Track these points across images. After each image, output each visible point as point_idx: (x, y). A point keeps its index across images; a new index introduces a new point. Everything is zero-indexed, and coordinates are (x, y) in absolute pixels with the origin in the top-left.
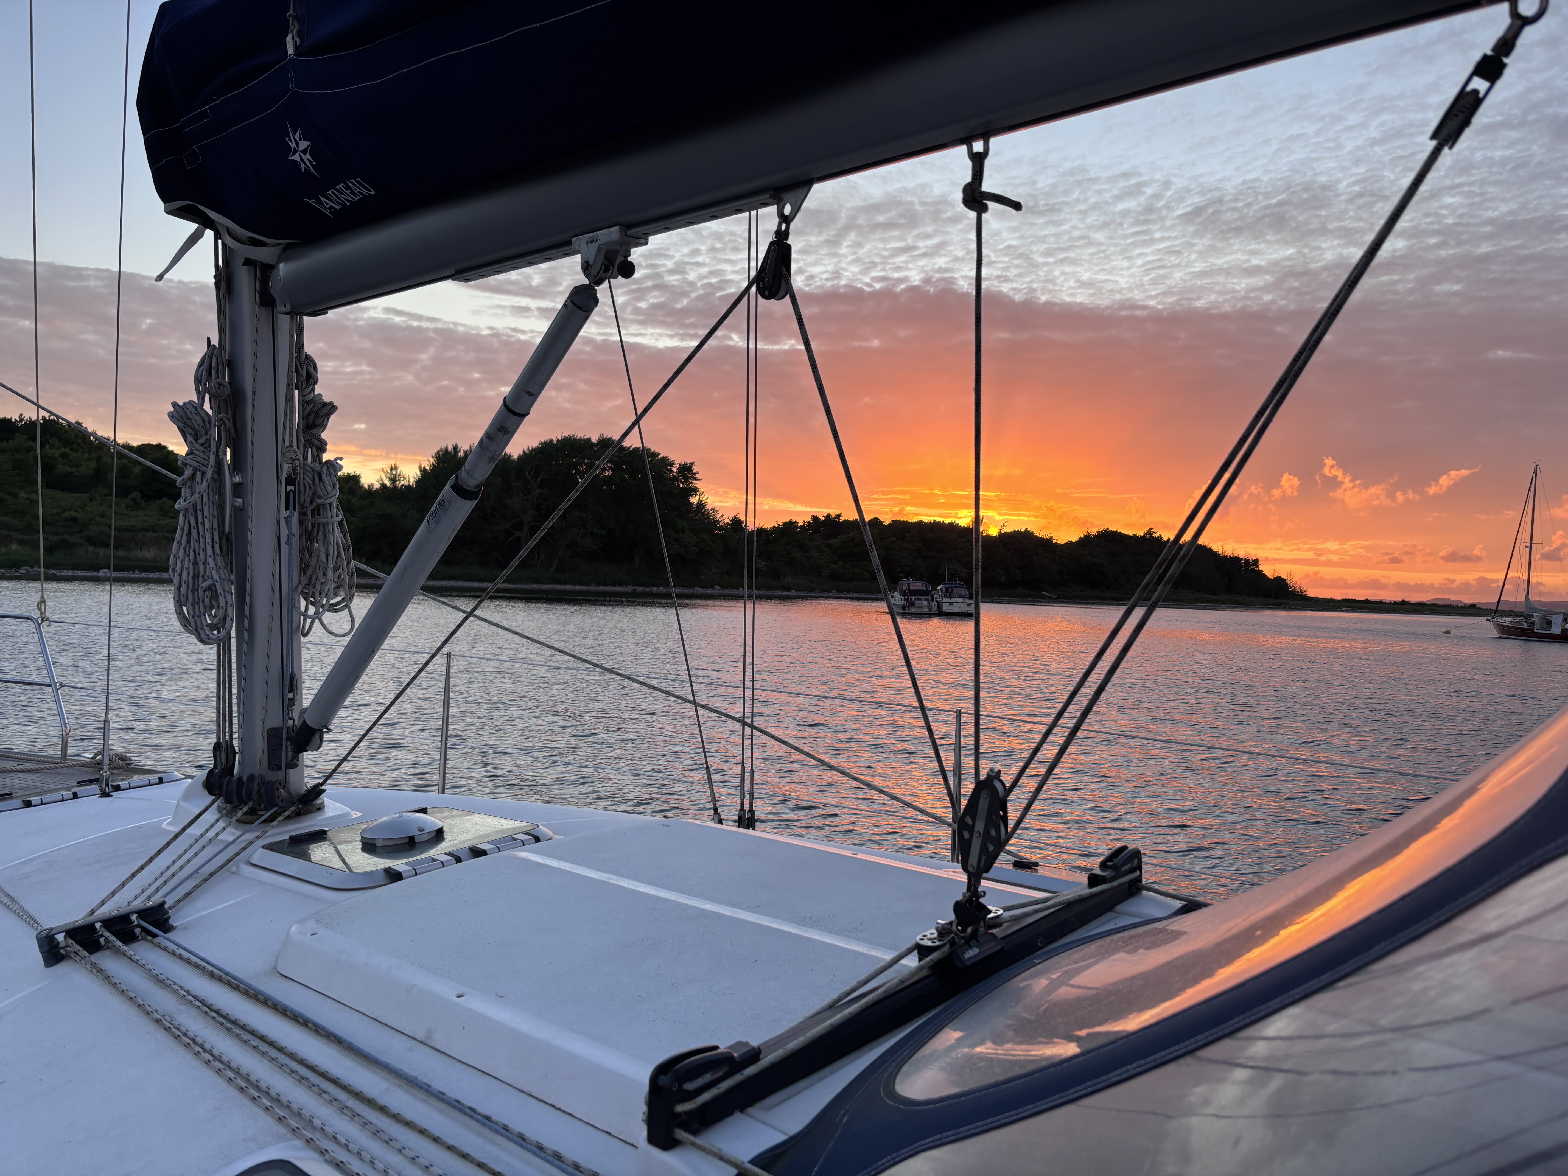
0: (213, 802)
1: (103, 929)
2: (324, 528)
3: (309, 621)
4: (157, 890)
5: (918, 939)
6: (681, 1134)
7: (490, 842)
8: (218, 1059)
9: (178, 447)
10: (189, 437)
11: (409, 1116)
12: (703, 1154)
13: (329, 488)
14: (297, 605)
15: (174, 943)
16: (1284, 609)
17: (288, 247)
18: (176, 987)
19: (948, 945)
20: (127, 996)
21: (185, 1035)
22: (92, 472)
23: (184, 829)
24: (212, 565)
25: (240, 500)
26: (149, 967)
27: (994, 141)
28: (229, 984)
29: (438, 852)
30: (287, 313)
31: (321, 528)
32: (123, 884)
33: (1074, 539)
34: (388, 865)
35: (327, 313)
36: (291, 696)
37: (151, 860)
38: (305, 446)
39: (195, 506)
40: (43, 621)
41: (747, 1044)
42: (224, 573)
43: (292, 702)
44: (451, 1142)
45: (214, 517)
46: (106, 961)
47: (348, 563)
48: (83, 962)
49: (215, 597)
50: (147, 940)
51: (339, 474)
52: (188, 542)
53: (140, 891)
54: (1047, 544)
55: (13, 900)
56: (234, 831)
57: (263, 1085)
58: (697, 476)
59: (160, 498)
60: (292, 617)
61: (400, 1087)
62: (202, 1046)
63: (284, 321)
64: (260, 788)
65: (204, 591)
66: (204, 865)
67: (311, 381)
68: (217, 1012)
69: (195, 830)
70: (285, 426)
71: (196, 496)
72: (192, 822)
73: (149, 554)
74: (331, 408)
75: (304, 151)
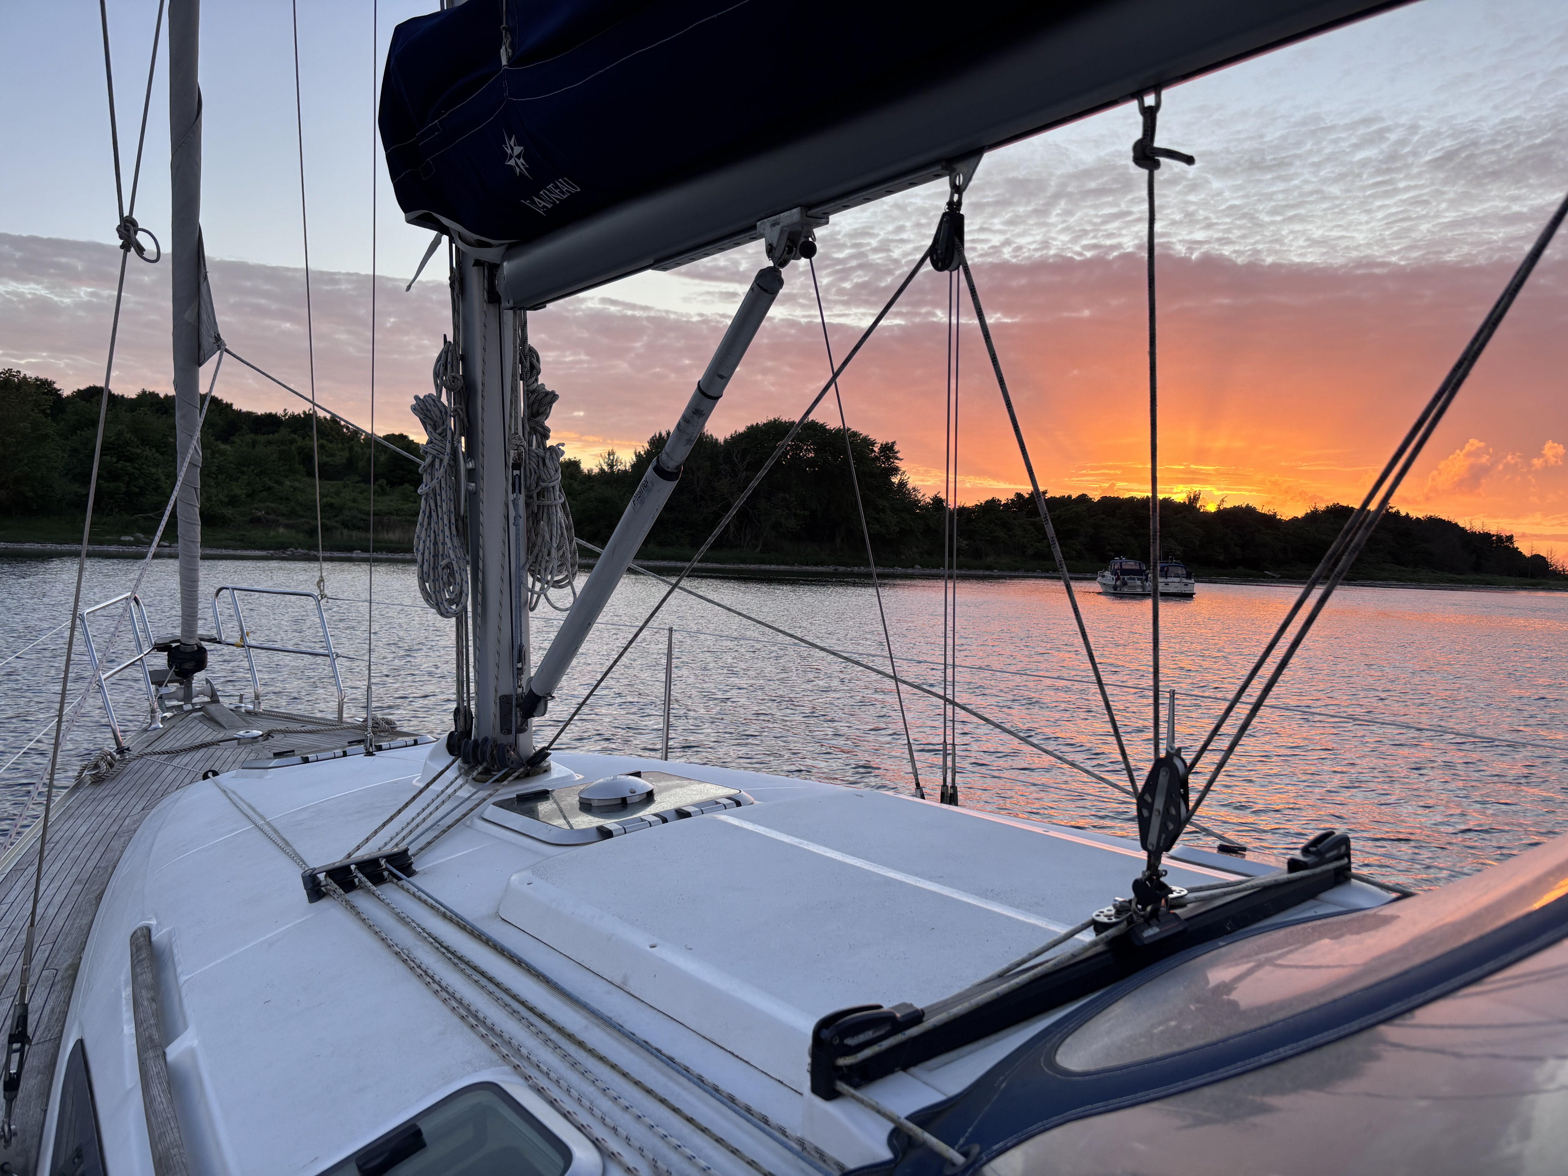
0: (453, 762)
1: (357, 871)
2: (548, 509)
3: (535, 596)
4: (404, 838)
5: (1094, 914)
6: (842, 1086)
7: (694, 805)
8: (445, 989)
9: (419, 436)
10: (428, 426)
11: (603, 1051)
12: (862, 1107)
13: (553, 473)
14: (524, 582)
15: (414, 885)
16: (1544, 589)
17: (511, 247)
18: (414, 925)
19: (1125, 923)
20: (373, 930)
21: (419, 967)
22: (345, 461)
23: (428, 785)
24: (449, 545)
25: (473, 484)
26: (393, 905)
28: (458, 924)
29: (647, 813)
30: (511, 309)
31: (546, 510)
32: (376, 832)
33: (1300, 514)
34: (600, 824)
35: (545, 307)
36: (519, 665)
37: (399, 811)
38: (530, 434)
39: (434, 490)
40: (322, 598)
41: (911, 1006)
42: (460, 553)
43: (520, 671)
44: (638, 1078)
45: (451, 500)
46: (359, 899)
47: (571, 542)
48: (340, 900)
49: (452, 574)
50: (393, 882)
51: (562, 459)
52: (429, 524)
53: (389, 839)
54: (1270, 520)
55: (287, 843)
56: (471, 788)
57: (481, 1016)
58: (898, 455)
59: (402, 484)
60: (520, 593)
61: (598, 1026)
62: (432, 978)
63: (508, 315)
64: (493, 750)
65: (443, 569)
66: (442, 818)
67: (535, 372)
68: (446, 948)
69: (437, 787)
70: (511, 415)
71: (435, 481)
72: (435, 779)
73: (394, 536)
74: (552, 397)
75: (518, 156)
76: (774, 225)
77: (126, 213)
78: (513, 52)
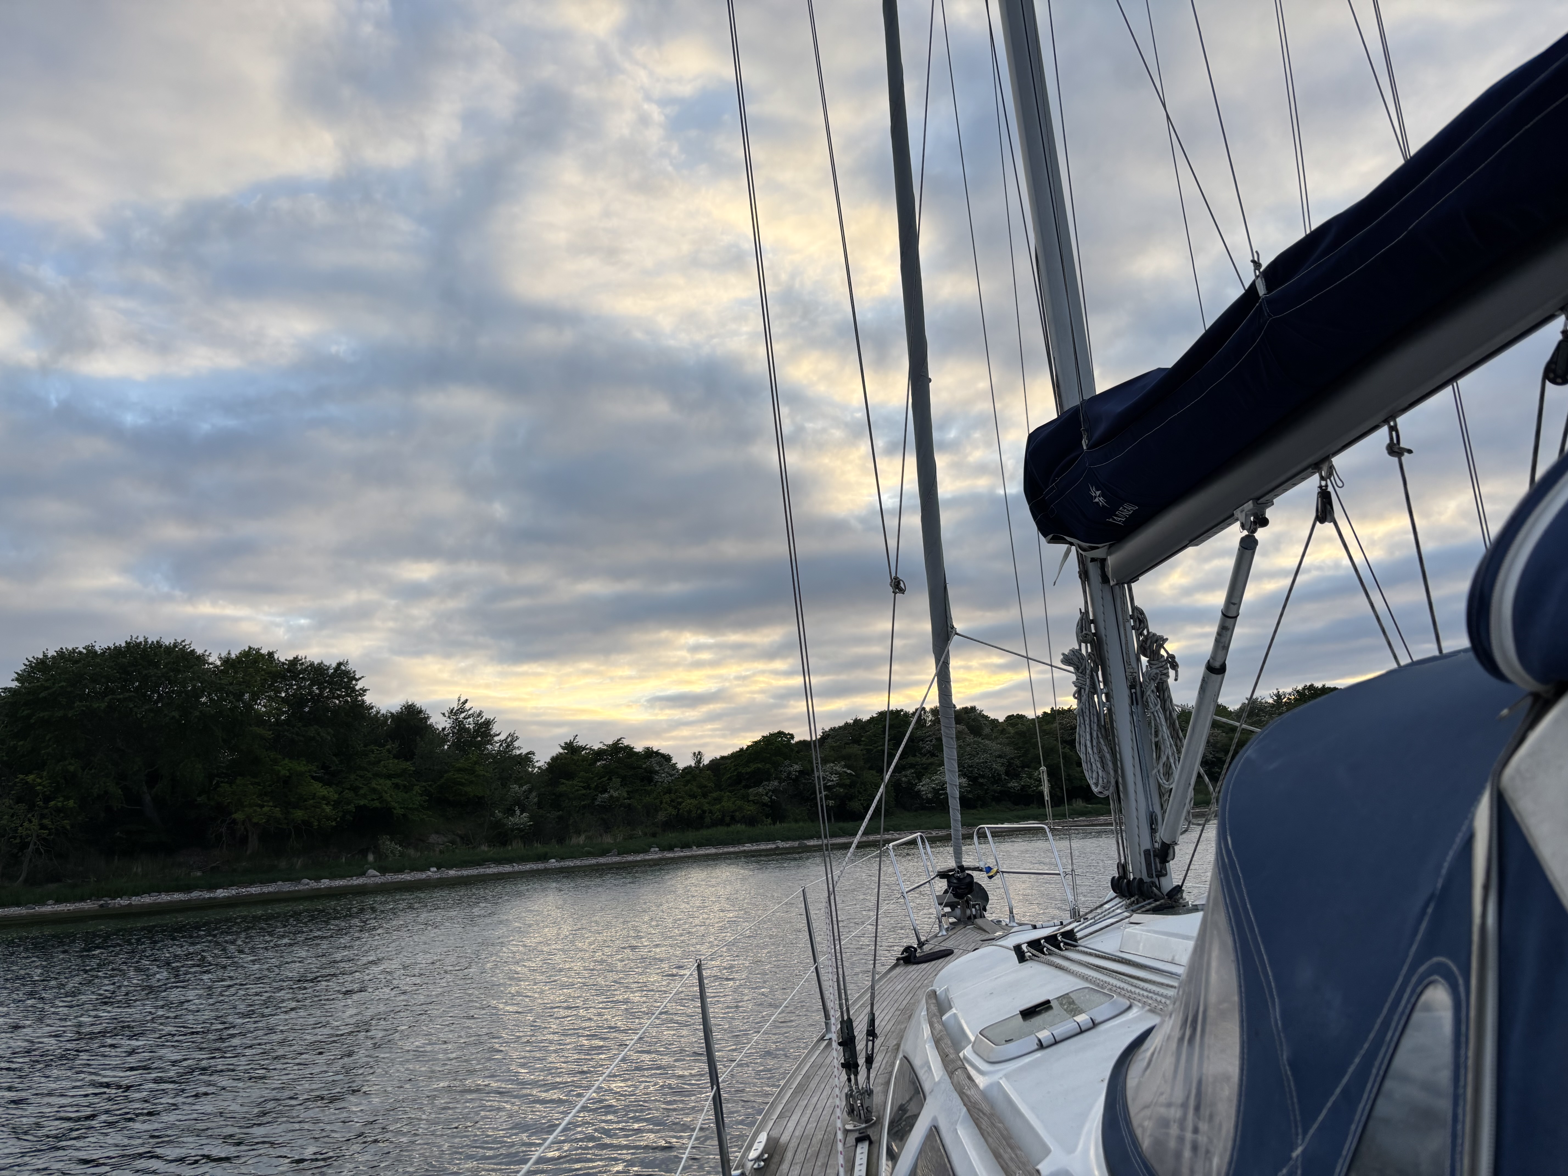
0: (1116, 895)
1: (1045, 943)
17: (1110, 546)
25: (1108, 703)
27: (1399, 420)
30: (1117, 584)
36: (1153, 827)
39: (1082, 710)
43: (1155, 830)
45: (1093, 715)
48: (1040, 961)
49: (1103, 765)
56: (1126, 907)
64: (1140, 885)
65: (1096, 763)
70: (1126, 653)
71: (1082, 704)
75: (1099, 496)
76: (1242, 511)
77: (893, 575)
78: (1089, 442)
